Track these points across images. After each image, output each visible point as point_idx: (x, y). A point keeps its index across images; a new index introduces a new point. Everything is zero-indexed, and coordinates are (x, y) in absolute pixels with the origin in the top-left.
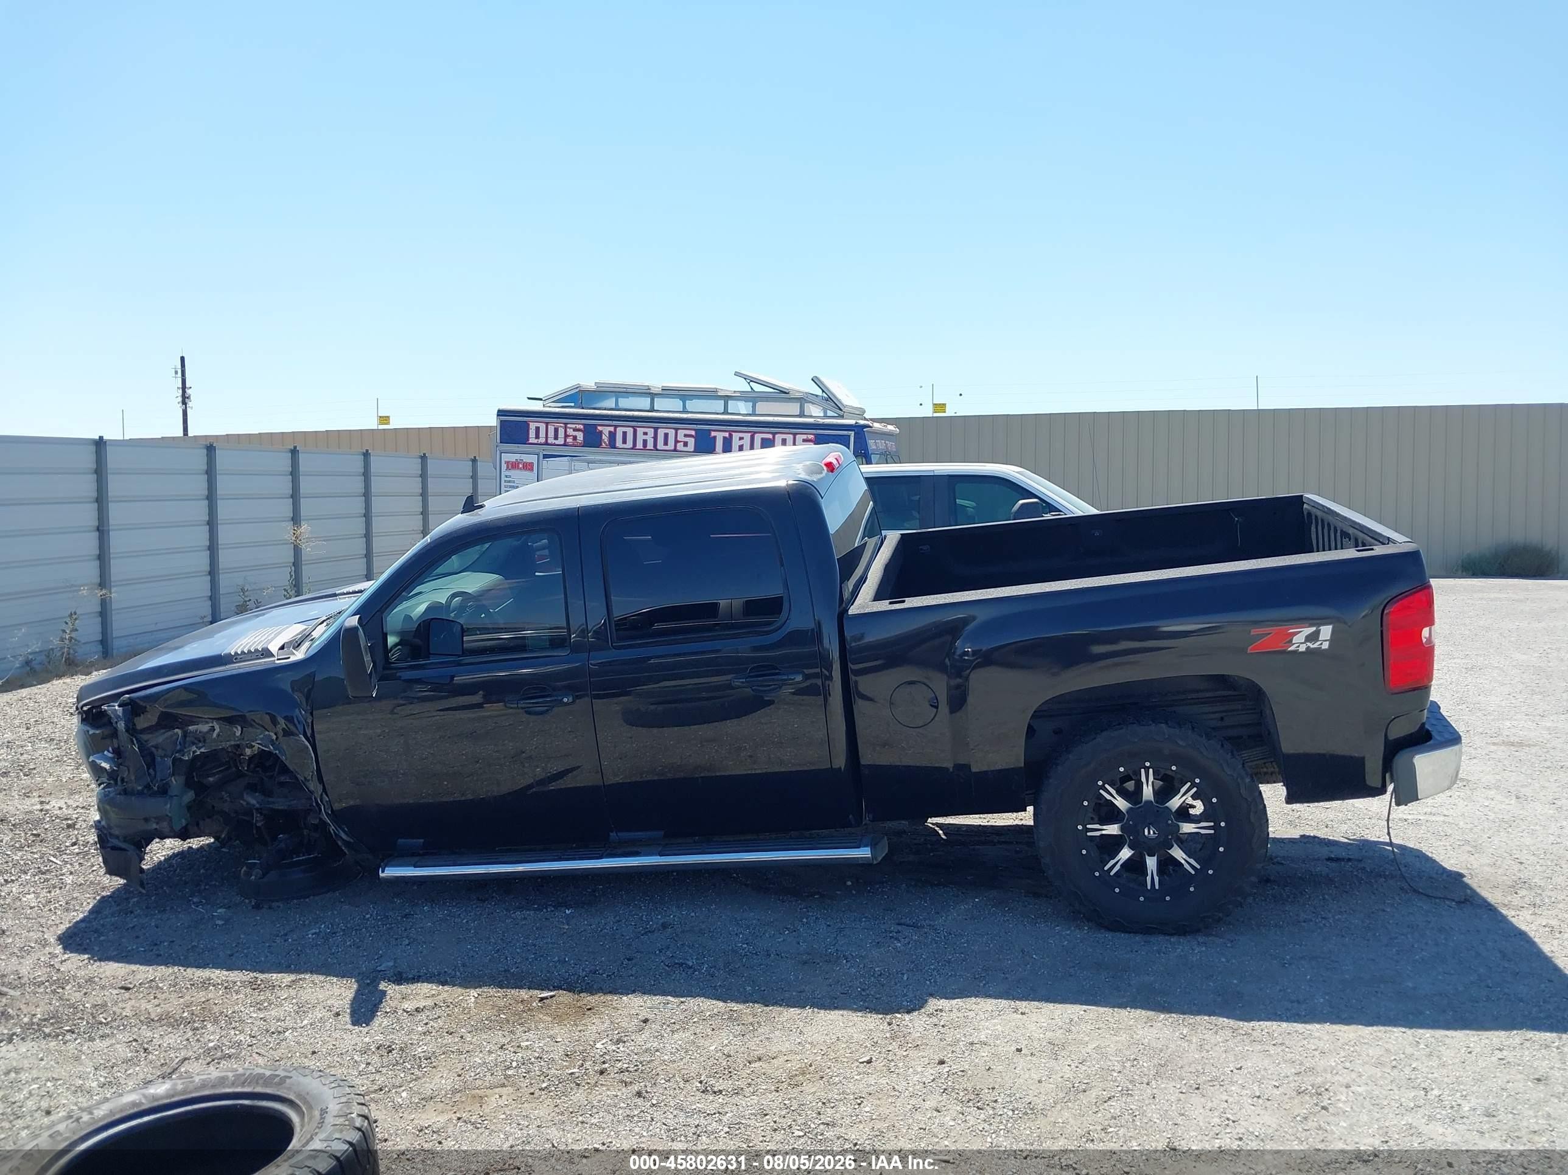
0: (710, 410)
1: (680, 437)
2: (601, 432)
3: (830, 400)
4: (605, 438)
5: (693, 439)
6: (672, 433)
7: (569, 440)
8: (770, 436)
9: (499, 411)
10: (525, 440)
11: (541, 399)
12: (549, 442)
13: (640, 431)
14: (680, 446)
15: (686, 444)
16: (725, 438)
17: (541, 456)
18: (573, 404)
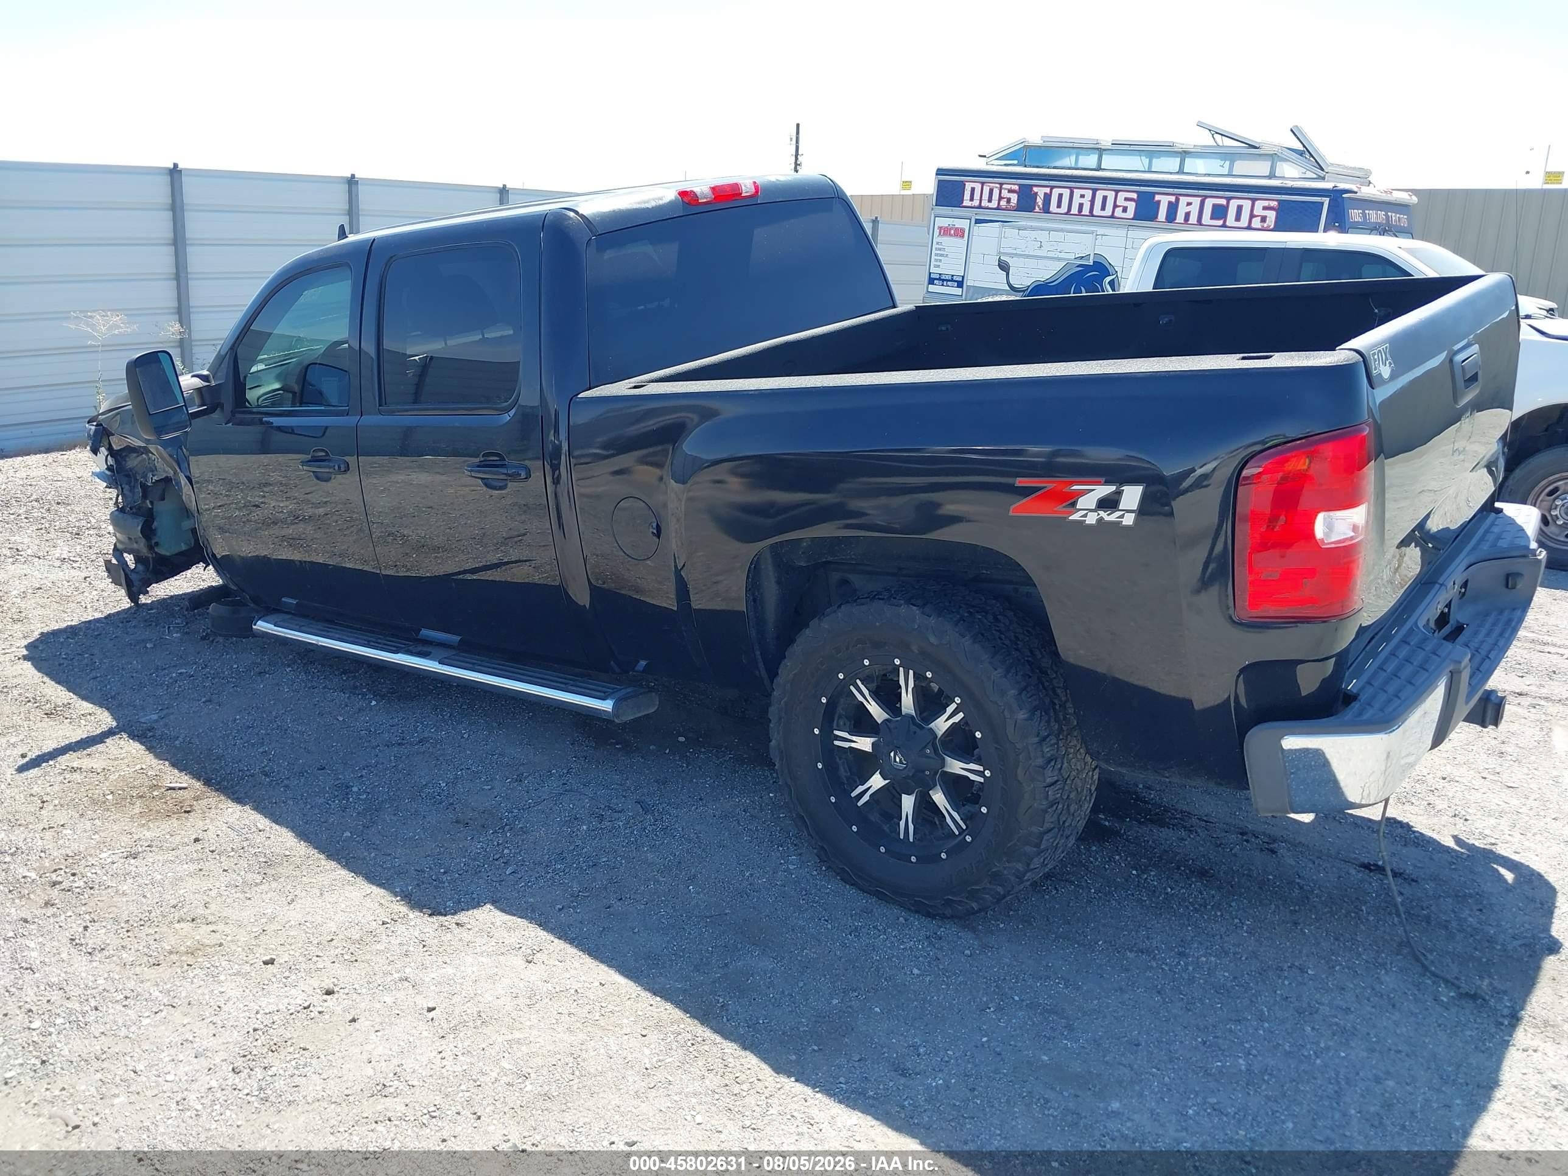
0: (1166, 168)
1: (1121, 201)
2: (1036, 194)
3: (1306, 153)
4: (1040, 201)
5: (1134, 204)
6: (1111, 195)
7: (1003, 203)
8: (1223, 202)
9: (938, 170)
10: (958, 203)
11: (985, 156)
12: (983, 205)
13: (1077, 193)
14: (1119, 212)
15: (1125, 210)
16: (1170, 203)
17: (973, 221)
18: (1016, 162)
